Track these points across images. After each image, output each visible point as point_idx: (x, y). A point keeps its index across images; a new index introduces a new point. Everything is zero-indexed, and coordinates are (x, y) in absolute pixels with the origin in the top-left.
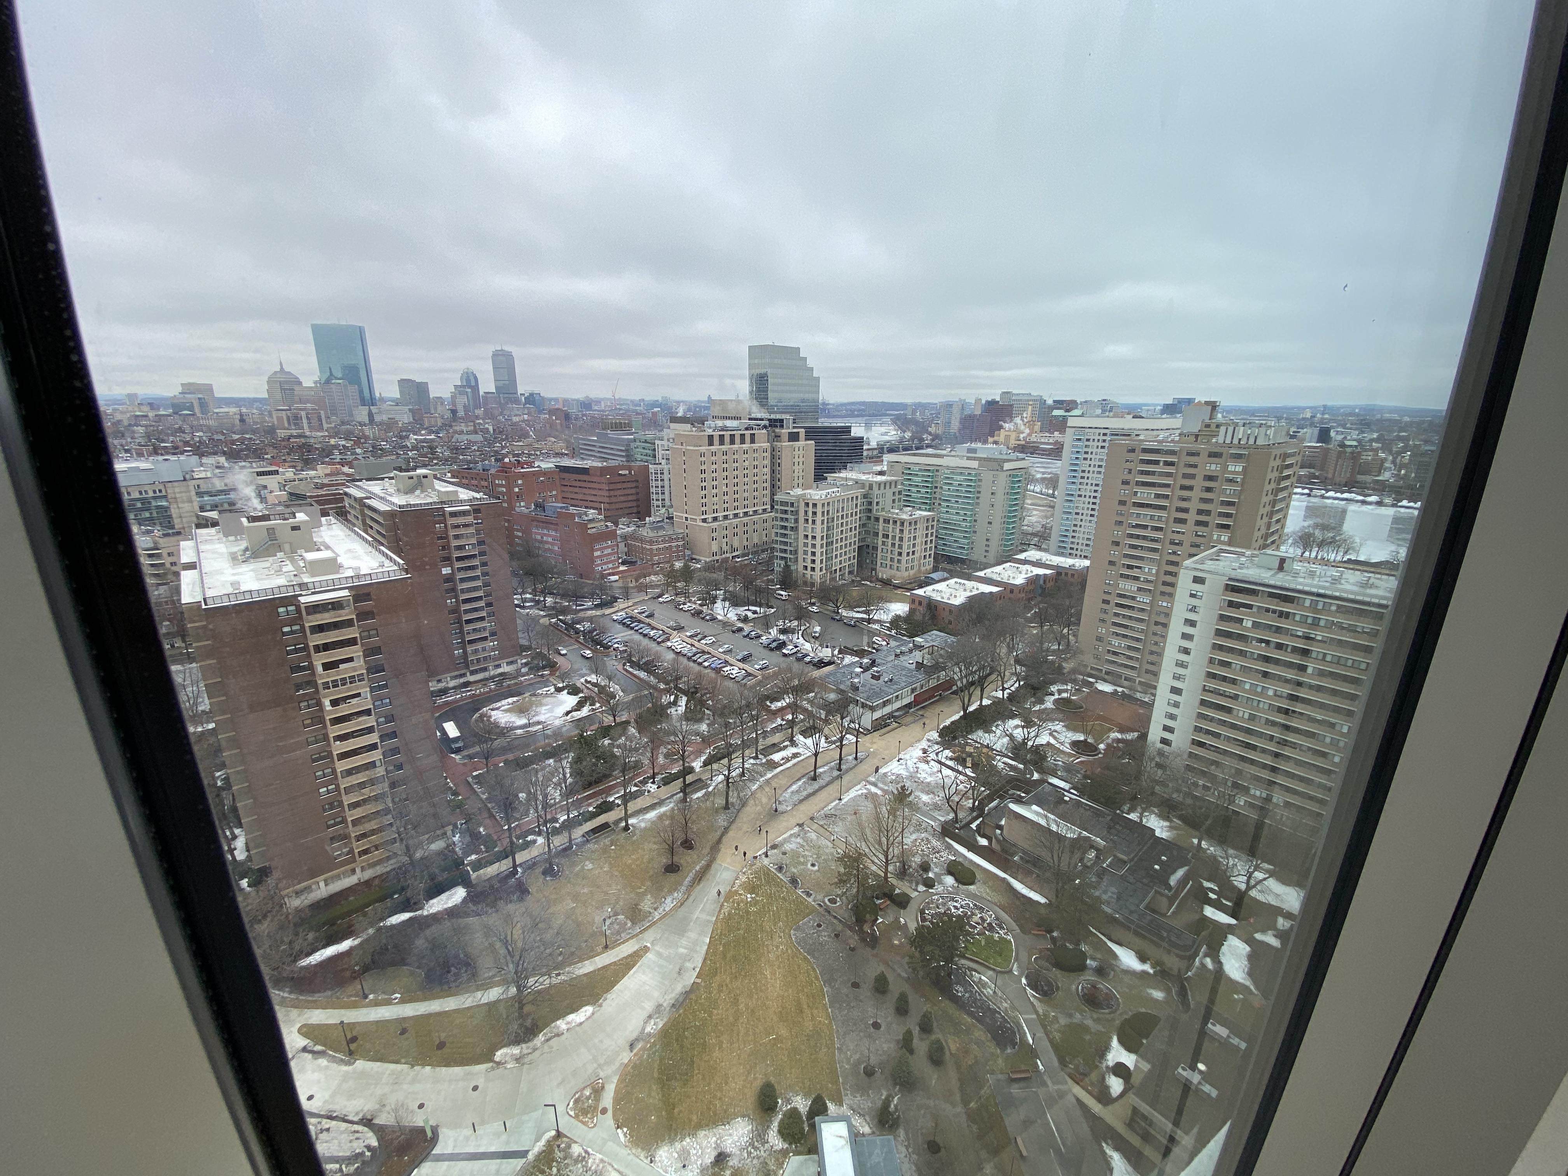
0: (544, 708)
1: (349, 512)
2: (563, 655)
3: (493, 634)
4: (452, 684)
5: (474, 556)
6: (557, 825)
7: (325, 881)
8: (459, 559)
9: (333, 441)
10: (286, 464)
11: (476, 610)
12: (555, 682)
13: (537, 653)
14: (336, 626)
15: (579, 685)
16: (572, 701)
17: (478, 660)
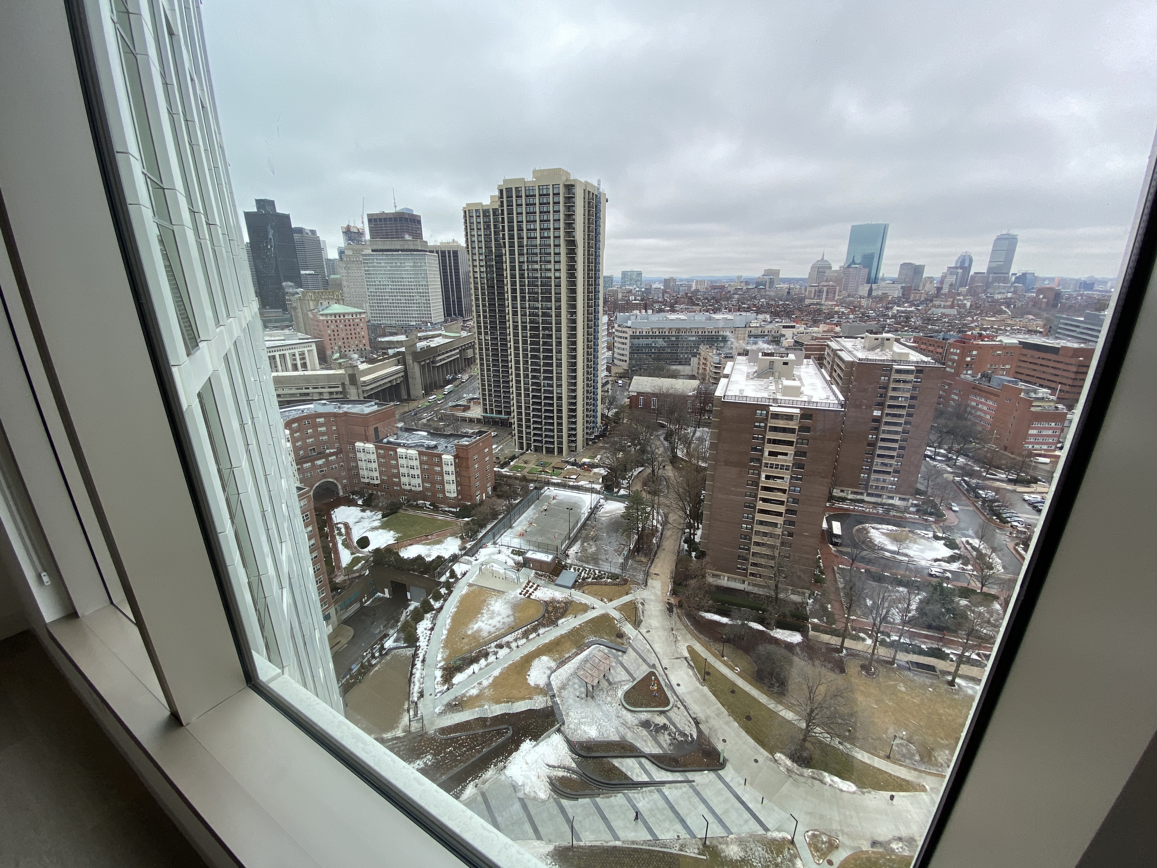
0: (916, 546)
1: (826, 359)
2: (954, 511)
3: (896, 471)
4: (850, 496)
5: (904, 407)
6: (888, 640)
7: (728, 578)
8: (890, 406)
9: (836, 309)
10: (803, 322)
11: (889, 449)
12: (936, 530)
13: (930, 500)
14: (784, 430)
15: (958, 542)
16: (947, 552)
17: (877, 487)
